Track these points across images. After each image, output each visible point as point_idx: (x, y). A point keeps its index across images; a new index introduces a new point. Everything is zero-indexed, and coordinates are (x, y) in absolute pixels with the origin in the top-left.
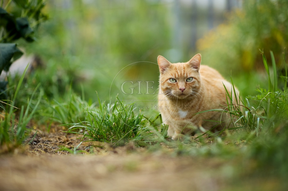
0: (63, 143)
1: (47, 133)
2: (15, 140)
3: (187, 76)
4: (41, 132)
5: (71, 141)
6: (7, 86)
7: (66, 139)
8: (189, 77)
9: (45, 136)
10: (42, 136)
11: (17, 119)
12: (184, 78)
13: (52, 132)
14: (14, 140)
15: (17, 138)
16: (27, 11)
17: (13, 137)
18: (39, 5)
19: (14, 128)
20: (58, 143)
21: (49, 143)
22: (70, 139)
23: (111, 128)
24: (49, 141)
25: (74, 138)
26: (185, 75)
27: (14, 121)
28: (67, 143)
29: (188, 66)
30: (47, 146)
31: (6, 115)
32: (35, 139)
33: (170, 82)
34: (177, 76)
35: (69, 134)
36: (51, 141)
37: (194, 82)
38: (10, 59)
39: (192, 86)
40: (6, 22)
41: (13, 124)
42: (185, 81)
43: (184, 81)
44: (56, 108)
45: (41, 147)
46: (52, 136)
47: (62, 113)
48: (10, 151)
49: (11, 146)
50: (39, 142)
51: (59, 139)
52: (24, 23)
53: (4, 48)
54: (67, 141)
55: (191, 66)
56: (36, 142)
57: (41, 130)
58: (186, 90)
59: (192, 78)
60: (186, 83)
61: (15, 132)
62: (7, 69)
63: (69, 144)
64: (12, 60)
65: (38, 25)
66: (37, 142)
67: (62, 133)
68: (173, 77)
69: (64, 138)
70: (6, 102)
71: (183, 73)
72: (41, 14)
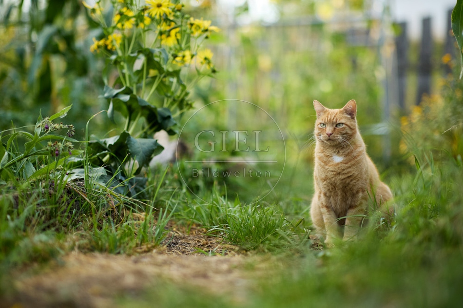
0: (202, 246)
1: (186, 235)
2: (154, 241)
3: (336, 122)
4: (181, 234)
5: (210, 244)
6: (147, 183)
7: (205, 242)
8: (338, 122)
9: (184, 238)
10: (181, 238)
11: (157, 219)
12: (333, 123)
13: (192, 234)
14: (152, 242)
15: (156, 239)
16: (170, 100)
17: (152, 238)
18: (184, 93)
19: (153, 229)
20: (197, 246)
21: (188, 245)
22: (209, 242)
23: (251, 232)
24: (188, 244)
25: (214, 241)
26: (335, 120)
27: (153, 221)
28: (207, 246)
29: (341, 112)
30: (185, 248)
31: (146, 216)
32: (174, 241)
33: (320, 127)
34: (326, 121)
35: (209, 237)
36: (190, 244)
37: (344, 128)
38: (151, 155)
39: (342, 132)
40: (147, 112)
41: (152, 225)
42: (335, 126)
43: (333, 126)
44: (197, 208)
45: (179, 249)
46: (192, 238)
47: (204, 214)
48: (149, 250)
49: (149, 246)
50: (178, 244)
51: (198, 241)
52: (167, 114)
53: (144, 144)
54: (207, 244)
55: (344, 111)
56: (174, 244)
57: (181, 232)
58: (333, 135)
59: (343, 124)
60: (335, 129)
61: (154, 234)
62: (148, 165)
63: (208, 247)
64: (153, 155)
65: (182, 115)
66: (176, 244)
67: (202, 236)
68: (323, 122)
69: (203, 241)
70: (145, 202)
71: (333, 118)
72: (185, 103)
